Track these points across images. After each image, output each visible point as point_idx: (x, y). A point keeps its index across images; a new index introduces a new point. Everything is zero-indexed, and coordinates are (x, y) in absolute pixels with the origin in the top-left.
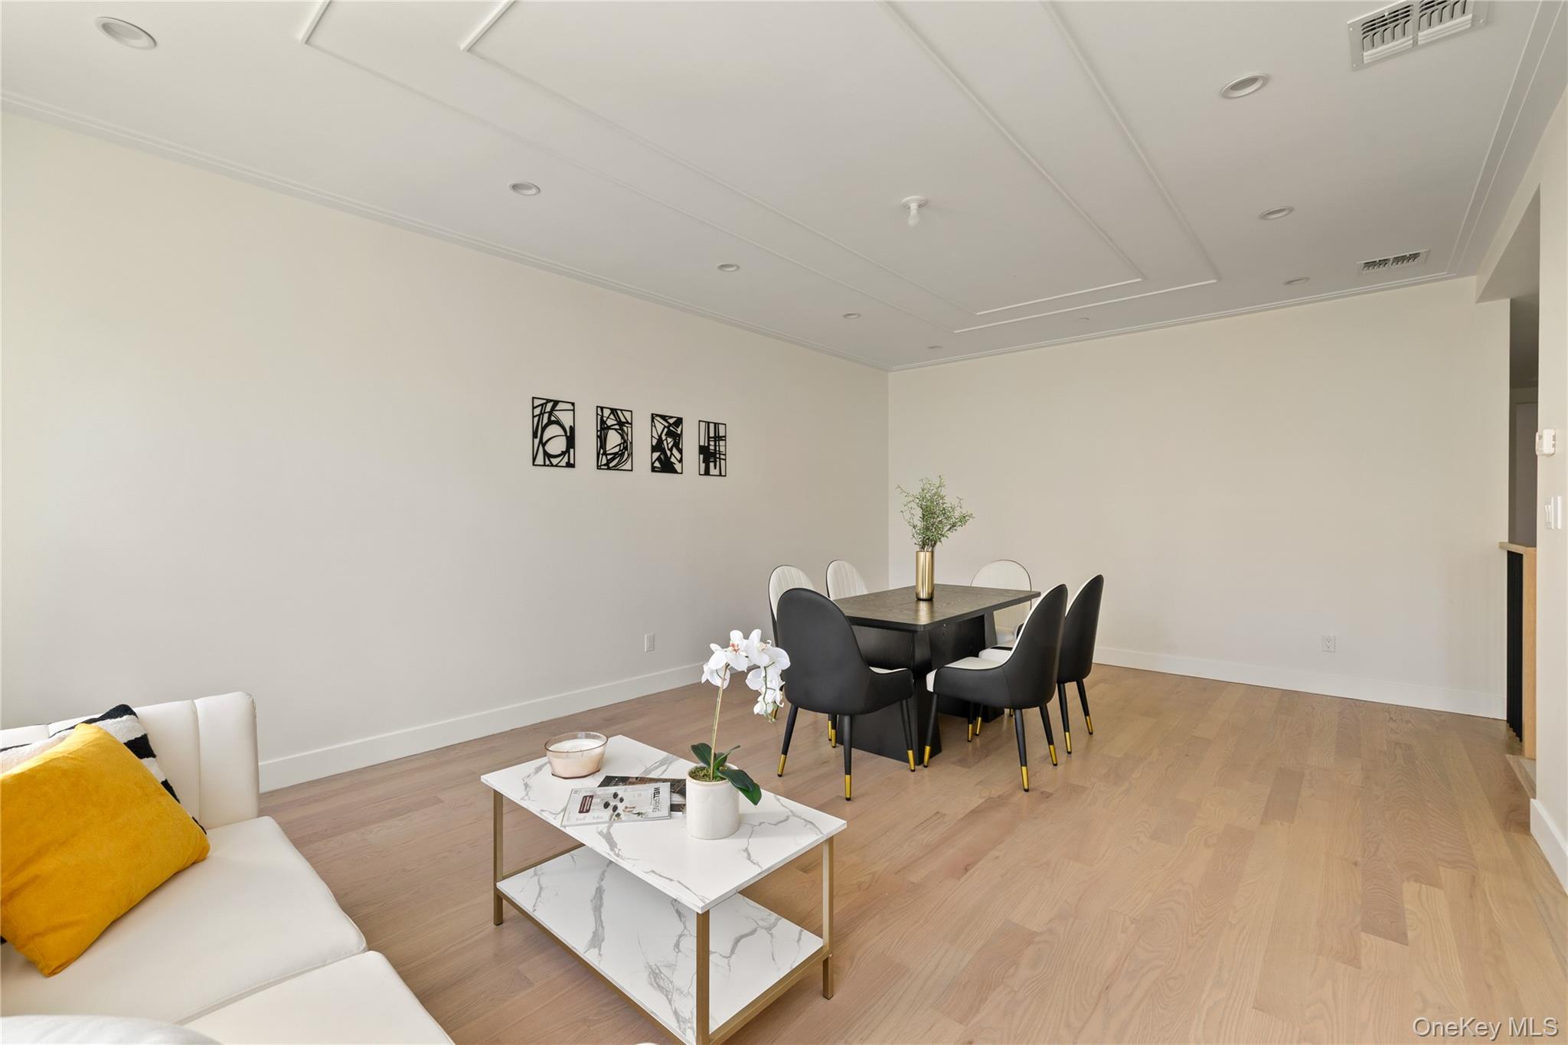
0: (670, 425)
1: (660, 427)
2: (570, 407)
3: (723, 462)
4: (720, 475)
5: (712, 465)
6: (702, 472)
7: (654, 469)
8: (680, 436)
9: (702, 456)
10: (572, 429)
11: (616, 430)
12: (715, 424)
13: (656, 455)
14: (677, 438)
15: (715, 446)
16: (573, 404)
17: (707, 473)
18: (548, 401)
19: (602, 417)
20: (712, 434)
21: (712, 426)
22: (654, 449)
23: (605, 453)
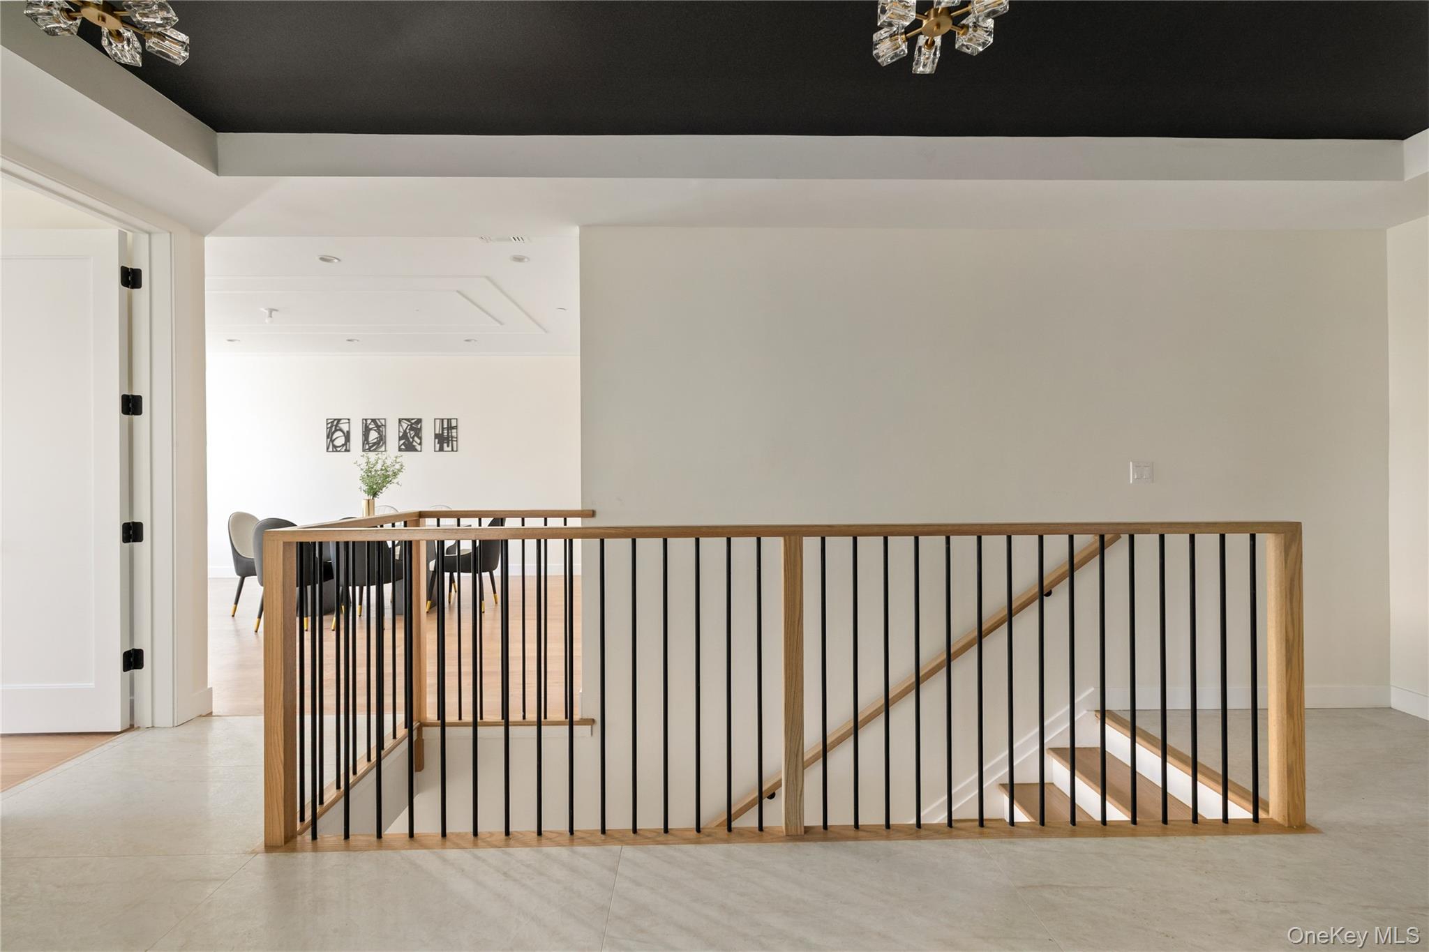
0: (412, 424)
1: (405, 426)
2: (347, 421)
3: (455, 443)
4: (452, 450)
5: (445, 445)
6: (437, 449)
7: (400, 450)
8: (420, 429)
9: (437, 440)
10: (348, 432)
11: (375, 430)
12: (448, 420)
13: (402, 442)
14: (418, 432)
15: (448, 433)
16: (349, 420)
17: (441, 449)
18: (335, 420)
19: (366, 424)
20: (445, 426)
21: (445, 422)
22: (400, 439)
23: (368, 443)
